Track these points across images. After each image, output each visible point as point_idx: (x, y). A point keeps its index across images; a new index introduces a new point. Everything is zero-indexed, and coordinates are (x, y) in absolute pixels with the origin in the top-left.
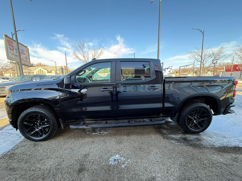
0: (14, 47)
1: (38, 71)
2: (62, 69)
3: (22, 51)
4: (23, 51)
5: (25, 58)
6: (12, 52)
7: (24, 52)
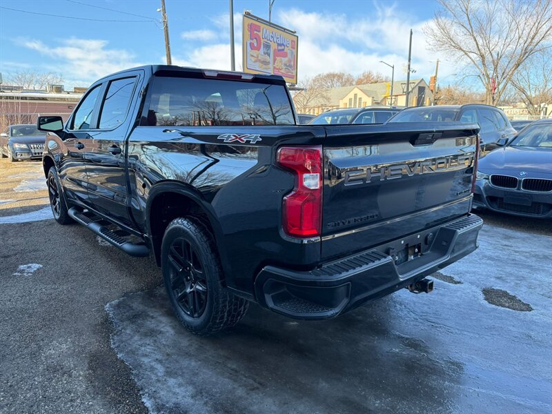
0: (262, 41)
1: (350, 100)
2: (421, 90)
3: (280, 48)
4: (283, 47)
5: (285, 65)
6: (255, 53)
7: (283, 50)
